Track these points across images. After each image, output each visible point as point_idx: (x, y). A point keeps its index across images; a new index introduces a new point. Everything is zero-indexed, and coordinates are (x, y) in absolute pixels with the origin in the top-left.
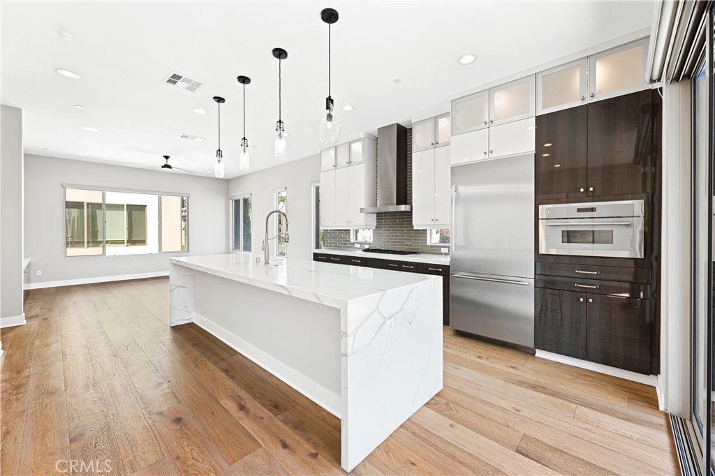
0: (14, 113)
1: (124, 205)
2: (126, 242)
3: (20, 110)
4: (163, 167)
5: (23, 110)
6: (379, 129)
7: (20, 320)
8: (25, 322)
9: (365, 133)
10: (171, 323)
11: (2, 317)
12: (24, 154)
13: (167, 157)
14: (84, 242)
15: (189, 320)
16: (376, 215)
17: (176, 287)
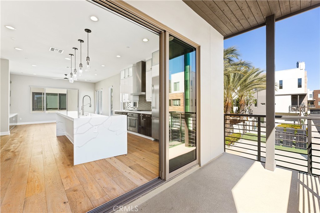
0: (5, 62)
1: (57, 94)
2: (58, 109)
3: (8, 60)
4: (64, 79)
5: (9, 60)
6: (137, 63)
7: (8, 133)
8: (10, 134)
9: (133, 65)
10: (57, 135)
11: (1, 132)
12: (10, 74)
13: (66, 75)
14: (42, 108)
15: (64, 134)
16: (138, 96)
17: (59, 122)
